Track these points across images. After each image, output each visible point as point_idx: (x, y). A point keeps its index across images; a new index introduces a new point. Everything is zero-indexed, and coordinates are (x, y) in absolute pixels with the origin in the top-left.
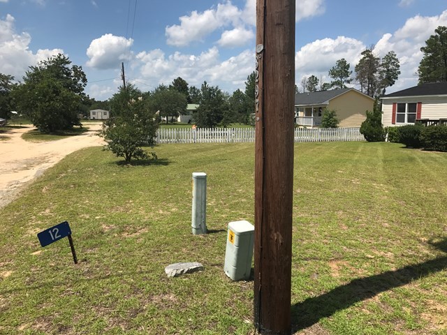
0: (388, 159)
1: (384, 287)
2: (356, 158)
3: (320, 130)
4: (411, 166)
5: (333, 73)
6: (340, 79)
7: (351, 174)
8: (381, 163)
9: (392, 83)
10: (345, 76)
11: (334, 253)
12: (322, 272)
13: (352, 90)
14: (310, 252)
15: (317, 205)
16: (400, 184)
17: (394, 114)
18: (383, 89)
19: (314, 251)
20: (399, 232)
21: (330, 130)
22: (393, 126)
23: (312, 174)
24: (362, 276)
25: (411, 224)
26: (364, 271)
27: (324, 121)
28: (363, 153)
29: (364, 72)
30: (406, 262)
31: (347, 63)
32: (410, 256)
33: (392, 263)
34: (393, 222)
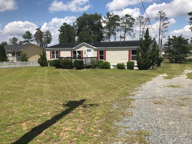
0: (50, 73)
1: (46, 127)
2: (36, 74)
3: (20, 62)
4: (58, 75)
5: (24, 37)
6: (28, 40)
7: (34, 81)
8: (46, 75)
9: (49, 43)
10: (30, 38)
11: (24, 118)
12: (18, 129)
13: (33, 45)
14: (12, 121)
15: (17, 97)
16: (54, 83)
17: (51, 55)
18: (46, 45)
19: (15, 120)
20: (52, 103)
21: (24, 62)
22: (51, 60)
23: (15, 83)
24: (37, 125)
25: (57, 99)
26: (38, 123)
27: (22, 58)
28: (39, 71)
29: (38, 37)
30: (55, 114)
31: (30, 33)
32: (56, 112)
33: (50, 116)
34: (50, 99)
